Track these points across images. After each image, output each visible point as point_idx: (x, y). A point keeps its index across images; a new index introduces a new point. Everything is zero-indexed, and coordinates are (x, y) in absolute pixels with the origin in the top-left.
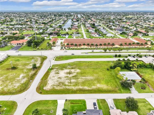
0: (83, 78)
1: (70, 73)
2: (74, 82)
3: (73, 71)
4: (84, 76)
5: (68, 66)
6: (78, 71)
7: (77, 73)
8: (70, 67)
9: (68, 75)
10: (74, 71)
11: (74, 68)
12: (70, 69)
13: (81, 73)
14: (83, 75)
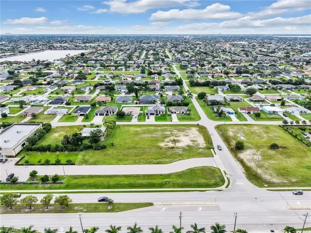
0: (155, 136)
1: (174, 141)
2: (167, 131)
3: (171, 145)
4: (154, 137)
5: (180, 152)
6: (162, 145)
7: (163, 141)
8: (177, 150)
9: (176, 139)
10: (167, 144)
11: (169, 148)
12: (177, 148)
13: (157, 141)
14: (155, 139)
